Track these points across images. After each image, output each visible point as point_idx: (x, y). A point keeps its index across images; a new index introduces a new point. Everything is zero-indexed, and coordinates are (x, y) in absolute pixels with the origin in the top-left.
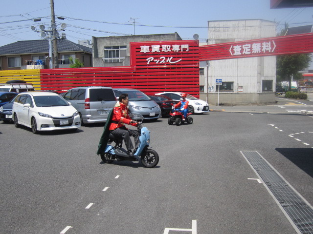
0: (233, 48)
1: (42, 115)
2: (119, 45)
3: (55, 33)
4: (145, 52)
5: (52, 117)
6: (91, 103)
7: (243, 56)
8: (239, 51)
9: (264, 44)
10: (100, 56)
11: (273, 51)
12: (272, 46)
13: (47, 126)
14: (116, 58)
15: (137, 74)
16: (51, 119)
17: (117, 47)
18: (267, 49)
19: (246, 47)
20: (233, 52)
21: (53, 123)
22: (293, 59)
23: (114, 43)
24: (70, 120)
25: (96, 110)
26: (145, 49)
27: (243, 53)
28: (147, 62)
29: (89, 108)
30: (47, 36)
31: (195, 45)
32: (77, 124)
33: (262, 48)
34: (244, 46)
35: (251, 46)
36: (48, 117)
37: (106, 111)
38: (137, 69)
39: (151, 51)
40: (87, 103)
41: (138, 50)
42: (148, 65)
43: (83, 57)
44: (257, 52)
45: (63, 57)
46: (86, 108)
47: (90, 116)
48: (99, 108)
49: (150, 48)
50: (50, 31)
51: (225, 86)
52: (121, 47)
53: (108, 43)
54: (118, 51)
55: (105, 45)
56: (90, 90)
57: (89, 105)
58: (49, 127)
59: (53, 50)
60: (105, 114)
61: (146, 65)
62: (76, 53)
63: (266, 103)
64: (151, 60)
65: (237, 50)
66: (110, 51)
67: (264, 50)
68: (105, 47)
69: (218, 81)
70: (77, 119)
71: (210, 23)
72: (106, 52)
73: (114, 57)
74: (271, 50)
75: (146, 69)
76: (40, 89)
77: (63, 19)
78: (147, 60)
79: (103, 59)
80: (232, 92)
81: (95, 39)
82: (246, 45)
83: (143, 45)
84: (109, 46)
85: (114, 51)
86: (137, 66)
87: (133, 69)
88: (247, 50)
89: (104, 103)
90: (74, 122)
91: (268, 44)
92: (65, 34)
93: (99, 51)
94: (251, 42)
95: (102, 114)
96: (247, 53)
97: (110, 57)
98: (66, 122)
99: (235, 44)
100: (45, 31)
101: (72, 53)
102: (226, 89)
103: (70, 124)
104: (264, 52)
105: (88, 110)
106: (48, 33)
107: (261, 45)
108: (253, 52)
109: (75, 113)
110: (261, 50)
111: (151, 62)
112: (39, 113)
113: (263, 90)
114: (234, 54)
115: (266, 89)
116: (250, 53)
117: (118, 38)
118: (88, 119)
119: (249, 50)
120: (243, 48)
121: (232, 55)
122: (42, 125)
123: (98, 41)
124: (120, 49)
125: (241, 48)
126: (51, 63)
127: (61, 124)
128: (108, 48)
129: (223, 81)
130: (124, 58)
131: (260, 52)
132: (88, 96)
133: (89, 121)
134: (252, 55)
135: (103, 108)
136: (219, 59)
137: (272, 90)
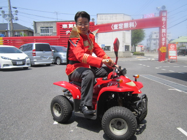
0: (113, 26)
1: (4, 58)
2: (49, 26)
3: (11, 16)
4: (65, 28)
5: (11, 60)
6: (37, 52)
7: (119, 30)
8: (117, 27)
9: (130, 23)
10: (38, 32)
11: (135, 27)
12: (135, 24)
13: (8, 65)
14: (47, 33)
15: (61, 40)
16: (11, 61)
17: (48, 27)
18: (132, 26)
19: (121, 25)
20: (114, 28)
21: (12, 63)
22: (137, 36)
23: (46, 25)
24: (24, 61)
25: (39, 56)
26: (65, 26)
27: (119, 28)
28: (66, 33)
29: (35, 56)
30: (6, 18)
31: (93, 25)
32: (28, 64)
33: (129, 26)
34: (119, 24)
35: (123, 25)
36: (8, 59)
37: (46, 57)
38: (61, 37)
39: (68, 27)
40: (34, 52)
41: (61, 27)
42: (67, 35)
43: (28, 33)
44: (127, 28)
45: (17, 33)
46: (33, 56)
47: (36, 60)
48: (42, 55)
49: (68, 26)
50: (8, 15)
51: (106, 48)
52: (50, 27)
53: (42, 25)
54: (48, 30)
55: (41, 26)
56: (36, 44)
57: (35, 53)
58: (9, 66)
59: (10, 27)
60: (45, 59)
61: (66, 35)
62: (24, 31)
63: (126, 57)
64: (69, 33)
65: (116, 27)
66: (44, 30)
67: (130, 26)
68: (41, 27)
69: (103, 45)
70: (28, 61)
71: (98, 15)
72: (42, 30)
73: (46, 32)
74: (134, 26)
75: (66, 37)
76: (2, 43)
77: (16, 8)
78: (66, 32)
79: (40, 34)
80: (110, 51)
81: (35, 23)
82: (121, 24)
83: (64, 24)
84: (43, 26)
85: (46, 30)
86: (61, 35)
87: (58, 37)
88: (121, 27)
89: (44, 52)
90: (26, 63)
91: (132, 23)
92: (17, 17)
93: (37, 29)
94: (123, 23)
95: (43, 59)
96: (121, 28)
97: (44, 32)
98: (21, 63)
99: (114, 24)
100: (5, 15)
101: (22, 31)
102: (107, 50)
103: (24, 64)
104: (130, 27)
105: (34, 57)
106: (7, 16)
107: (129, 24)
108: (124, 28)
109: (27, 57)
110: (129, 27)
111: (68, 33)
112: (2, 57)
113: (125, 50)
114: (114, 29)
115: (126, 50)
116: (122, 28)
117: (48, 22)
118: (35, 62)
119: (122, 27)
120: (119, 25)
121: (113, 29)
122: (4, 65)
123: (37, 24)
124: (49, 28)
125: (118, 25)
126: (9, 34)
127: (17, 64)
128: (42, 28)
129: (105, 46)
130: (52, 33)
131: (128, 27)
132: (34, 48)
133: (36, 63)
134: (124, 29)
135: (44, 55)
136: (106, 32)
137: (129, 51)
